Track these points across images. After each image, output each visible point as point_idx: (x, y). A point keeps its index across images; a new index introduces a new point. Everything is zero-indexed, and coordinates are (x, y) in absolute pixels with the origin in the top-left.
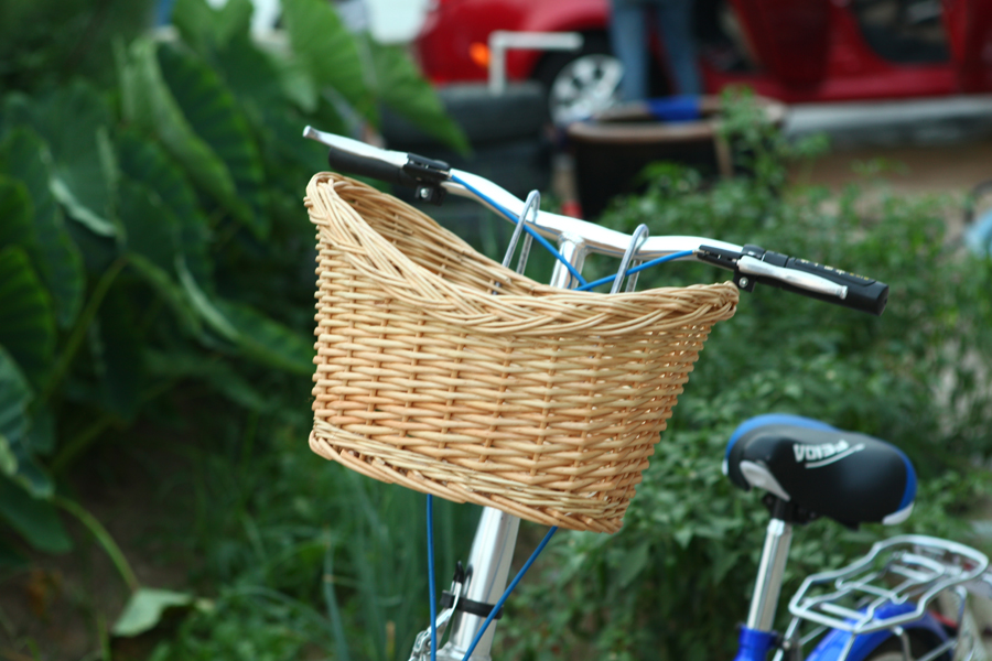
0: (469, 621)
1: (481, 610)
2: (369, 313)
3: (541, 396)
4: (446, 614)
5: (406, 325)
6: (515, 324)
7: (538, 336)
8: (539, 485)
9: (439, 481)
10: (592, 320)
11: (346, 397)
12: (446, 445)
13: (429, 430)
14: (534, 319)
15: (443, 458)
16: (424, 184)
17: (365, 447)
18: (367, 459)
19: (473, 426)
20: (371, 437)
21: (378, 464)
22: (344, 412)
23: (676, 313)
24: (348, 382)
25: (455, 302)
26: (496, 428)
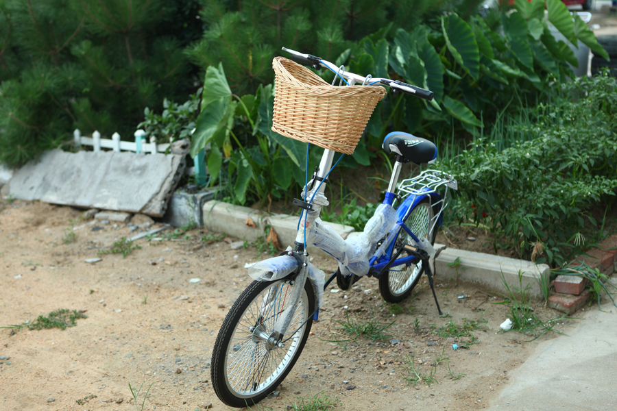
0: (318, 183)
1: (321, 179)
2: (285, 91)
3: (325, 114)
4: (312, 181)
5: (293, 94)
6: (317, 93)
7: (324, 97)
8: (325, 138)
9: (301, 137)
10: (337, 92)
11: (279, 115)
12: (302, 127)
13: (298, 123)
14: (322, 92)
15: (301, 131)
16: (315, 64)
17: (283, 127)
18: (283, 131)
19: (309, 121)
20: (284, 125)
21: (286, 132)
22: (278, 119)
23: (361, 92)
24: (280, 110)
25: (303, 87)
26: (314, 122)
